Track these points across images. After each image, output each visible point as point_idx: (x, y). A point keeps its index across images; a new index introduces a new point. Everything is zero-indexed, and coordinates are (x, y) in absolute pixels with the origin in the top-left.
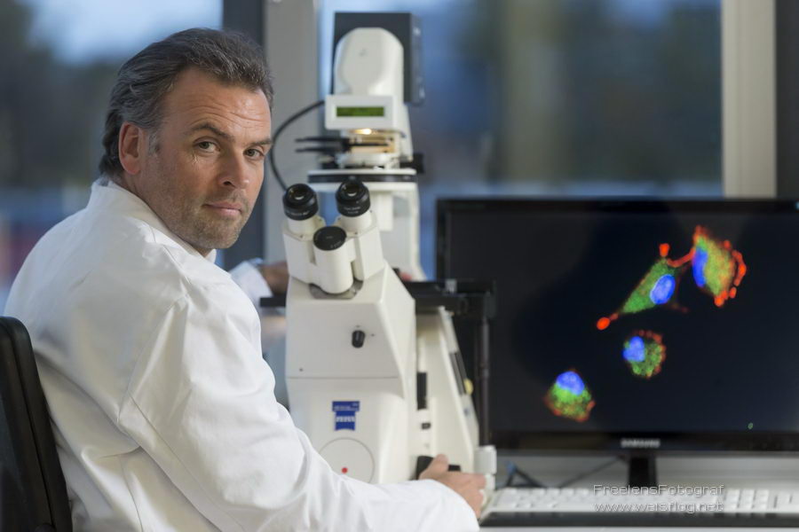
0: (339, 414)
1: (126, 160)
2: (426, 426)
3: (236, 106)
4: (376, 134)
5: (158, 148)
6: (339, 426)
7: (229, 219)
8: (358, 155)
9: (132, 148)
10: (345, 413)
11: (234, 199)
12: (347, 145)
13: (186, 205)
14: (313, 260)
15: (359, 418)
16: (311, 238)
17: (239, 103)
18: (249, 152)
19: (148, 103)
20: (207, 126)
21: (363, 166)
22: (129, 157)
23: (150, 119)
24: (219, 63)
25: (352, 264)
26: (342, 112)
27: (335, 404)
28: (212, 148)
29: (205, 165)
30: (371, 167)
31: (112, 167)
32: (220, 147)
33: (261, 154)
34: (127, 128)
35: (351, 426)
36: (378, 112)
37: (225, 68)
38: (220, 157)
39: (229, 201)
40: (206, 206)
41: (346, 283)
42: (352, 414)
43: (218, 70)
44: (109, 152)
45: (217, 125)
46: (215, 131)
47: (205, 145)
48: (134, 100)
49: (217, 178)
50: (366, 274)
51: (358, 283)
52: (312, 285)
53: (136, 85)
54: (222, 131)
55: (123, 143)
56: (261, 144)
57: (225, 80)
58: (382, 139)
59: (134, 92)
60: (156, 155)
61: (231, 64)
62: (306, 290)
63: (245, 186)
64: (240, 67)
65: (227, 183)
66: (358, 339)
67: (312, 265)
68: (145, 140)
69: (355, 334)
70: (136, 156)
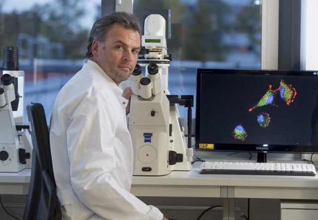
0: (146, 137)
1: (94, 52)
2: (172, 141)
3: (129, 36)
4: (157, 48)
5: (104, 48)
6: (146, 141)
7: (126, 71)
8: (151, 55)
9: (96, 49)
10: (148, 137)
11: (128, 65)
12: (148, 51)
13: (112, 66)
14: (140, 88)
15: (152, 138)
16: (139, 81)
17: (131, 35)
18: (133, 50)
19: (102, 33)
20: (120, 41)
21: (153, 58)
22: (95, 51)
23: (103, 39)
24: (125, 22)
25: (152, 90)
26: (147, 41)
27: (144, 134)
28: (121, 48)
29: (119, 54)
30: (156, 59)
31: (89, 55)
32: (124, 48)
33: (137, 52)
34: (95, 42)
35: (150, 141)
36: (159, 41)
37: (126, 23)
38: (124, 51)
39: (126, 65)
40: (119, 67)
41: (150, 96)
42: (150, 137)
43: (124, 24)
44: (89, 50)
45: (123, 41)
46: (122, 43)
47: (119, 47)
48: (97, 32)
49: (122, 58)
50: (156, 93)
51: (153, 96)
52: (139, 96)
53: (98, 28)
54: (125, 43)
55: (93, 47)
56: (137, 48)
57: (126, 27)
58: (159, 49)
59: (97, 30)
60: (103, 50)
61: (128, 22)
62: (137, 97)
63: (131, 61)
64: (131, 23)
65: (126, 59)
66: (153, 113)
67: (139, 90)
68: (101, 46)
69: (152, 112)
70: (97, 51)
